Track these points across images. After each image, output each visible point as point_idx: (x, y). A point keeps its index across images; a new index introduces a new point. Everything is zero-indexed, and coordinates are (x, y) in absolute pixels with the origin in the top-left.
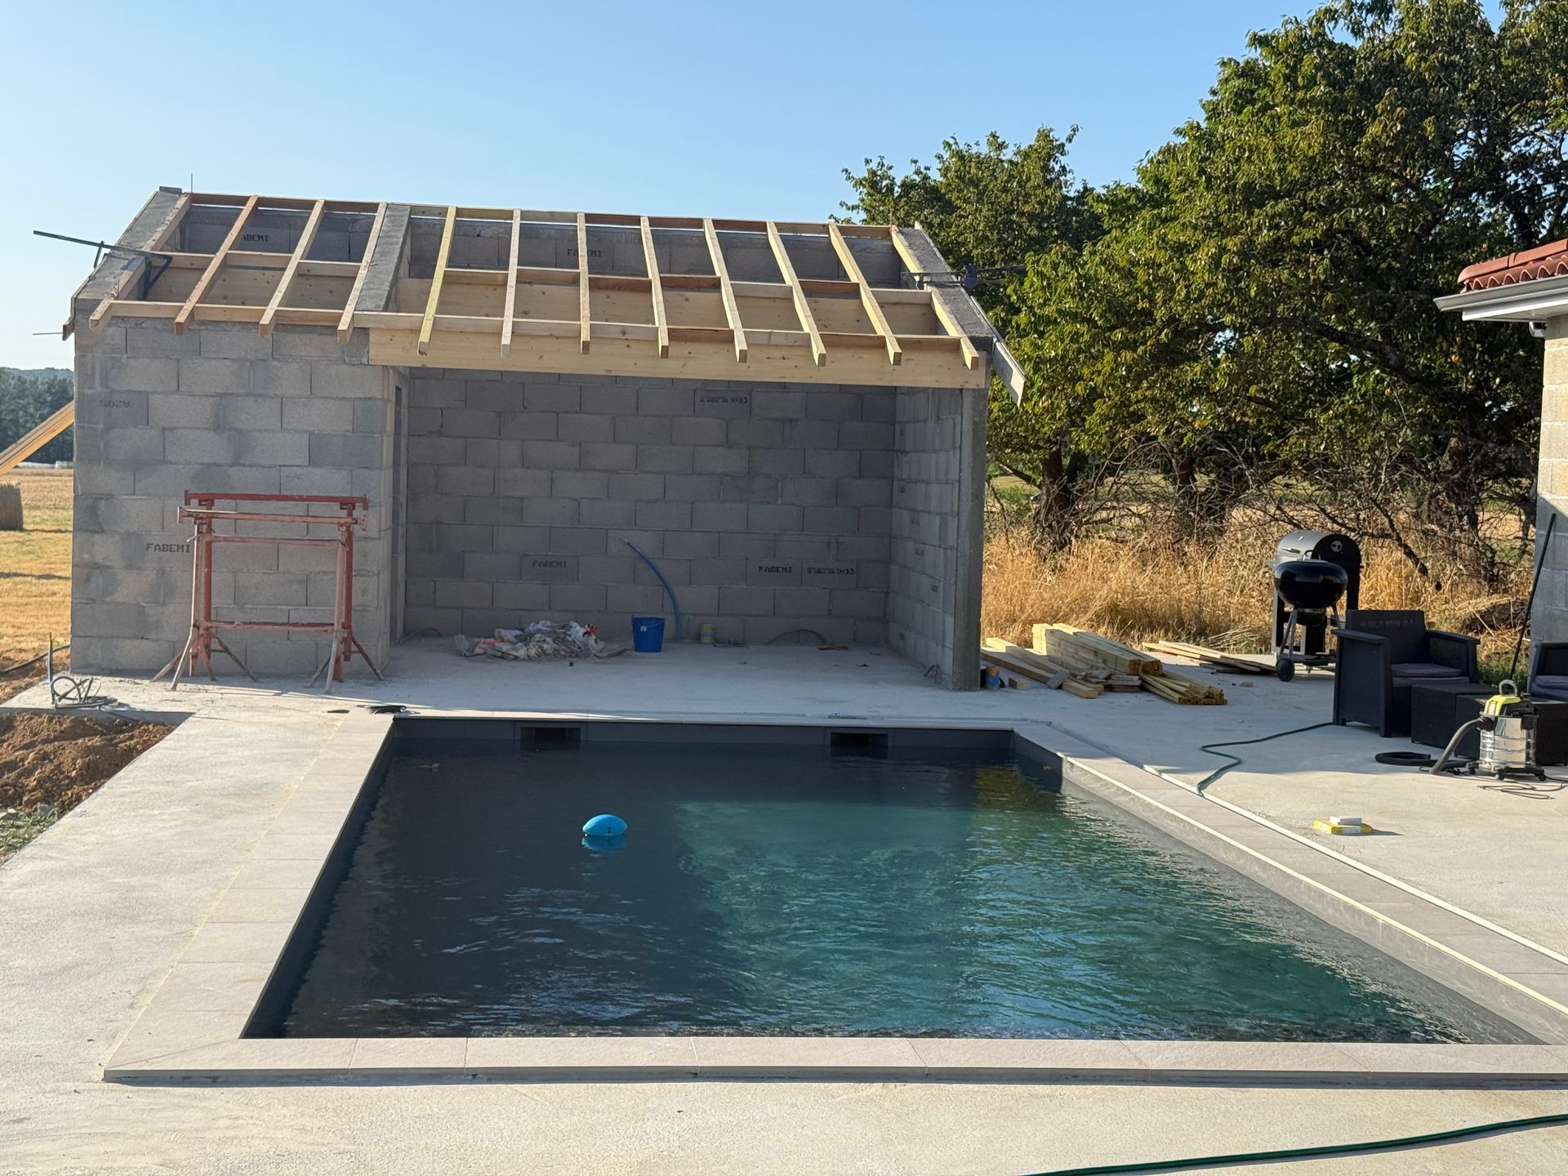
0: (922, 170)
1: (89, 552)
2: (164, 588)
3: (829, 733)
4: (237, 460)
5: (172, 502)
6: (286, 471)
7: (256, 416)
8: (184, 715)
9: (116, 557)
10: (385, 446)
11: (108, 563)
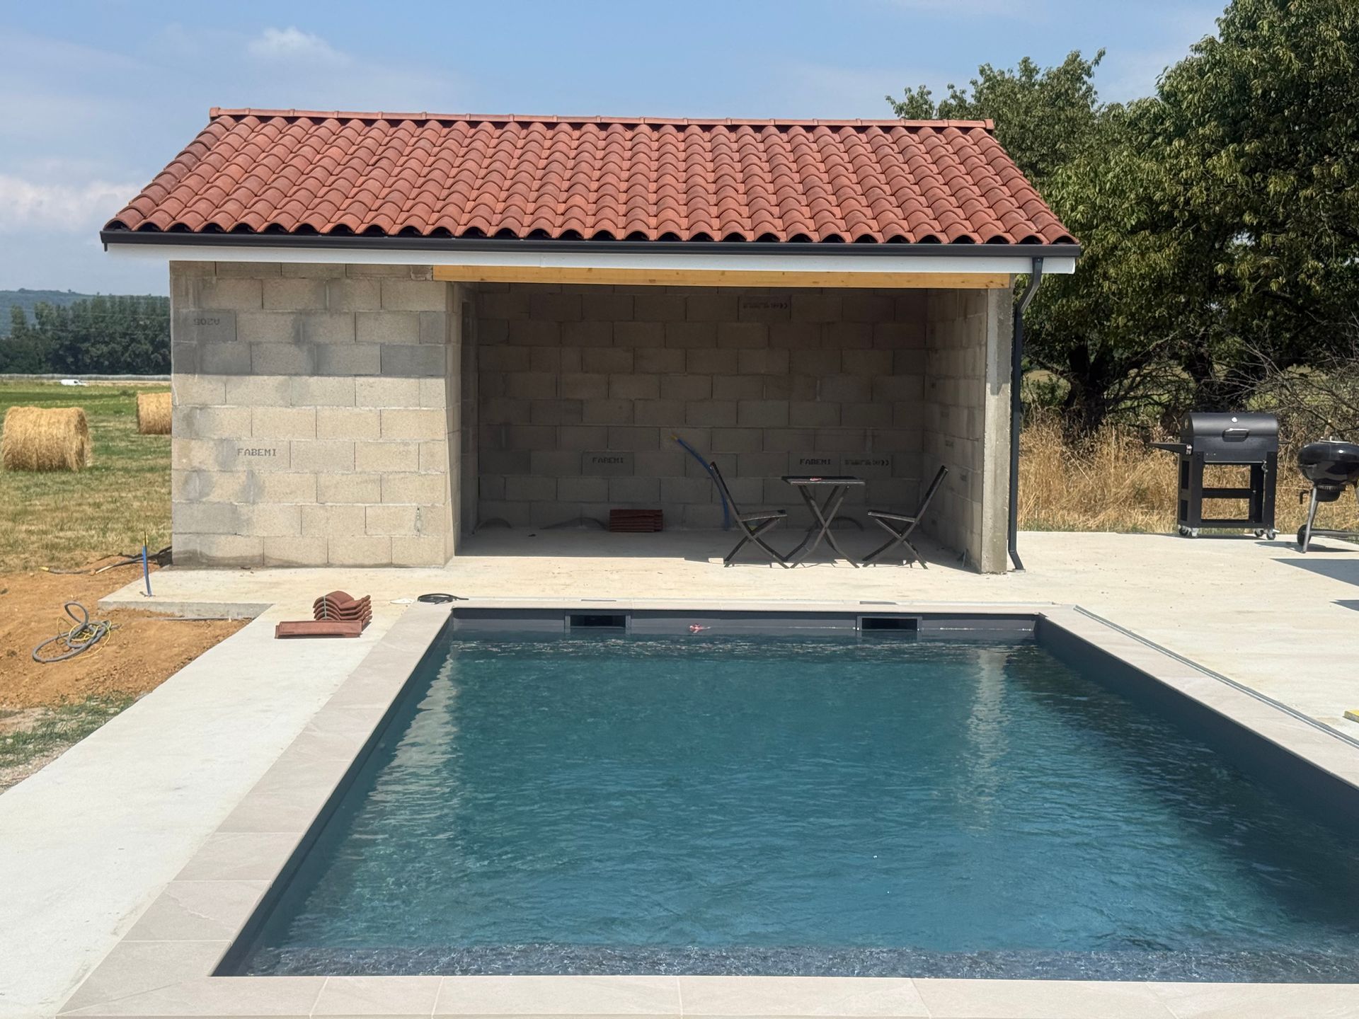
0: (958, 94)
1: (187, 456)
2: (253, 490)
3: (860, 619)
4: (317, 371)
5: (259, 411)
6: (360, 380)
7: (332, 330)
8: (264, 607)
9: (211, 462)
10: (449, 355)
11: (204, 467)
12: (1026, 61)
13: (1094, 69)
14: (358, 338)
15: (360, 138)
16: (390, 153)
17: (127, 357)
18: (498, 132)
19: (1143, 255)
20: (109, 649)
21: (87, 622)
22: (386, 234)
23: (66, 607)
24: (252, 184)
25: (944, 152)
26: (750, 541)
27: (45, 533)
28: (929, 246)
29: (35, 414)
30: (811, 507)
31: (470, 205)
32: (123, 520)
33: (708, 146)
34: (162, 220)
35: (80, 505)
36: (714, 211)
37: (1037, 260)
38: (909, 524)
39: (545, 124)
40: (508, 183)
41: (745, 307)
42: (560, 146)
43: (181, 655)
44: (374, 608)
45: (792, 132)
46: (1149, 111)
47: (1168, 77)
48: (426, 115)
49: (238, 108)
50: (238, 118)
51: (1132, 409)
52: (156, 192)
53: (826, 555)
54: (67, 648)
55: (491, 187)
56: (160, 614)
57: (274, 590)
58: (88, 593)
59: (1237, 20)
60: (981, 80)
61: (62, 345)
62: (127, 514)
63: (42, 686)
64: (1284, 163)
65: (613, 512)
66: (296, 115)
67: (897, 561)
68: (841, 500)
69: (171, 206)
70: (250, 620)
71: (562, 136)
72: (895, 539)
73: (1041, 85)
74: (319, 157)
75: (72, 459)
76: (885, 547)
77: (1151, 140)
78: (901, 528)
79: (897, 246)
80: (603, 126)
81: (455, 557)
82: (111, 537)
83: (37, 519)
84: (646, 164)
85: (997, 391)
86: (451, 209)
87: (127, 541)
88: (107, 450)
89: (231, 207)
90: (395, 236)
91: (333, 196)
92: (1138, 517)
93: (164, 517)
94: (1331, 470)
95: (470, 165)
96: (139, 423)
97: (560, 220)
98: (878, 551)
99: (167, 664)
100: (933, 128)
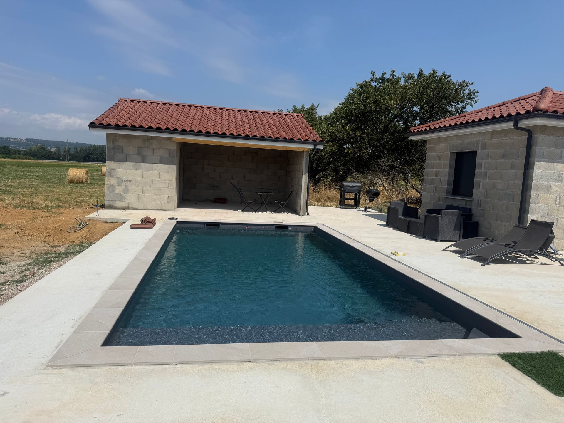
1: (109, 181)
2: (126, 190)
3: (275, 226)
4: (143, 162)
5: (128, 171)
6: (154, 165)
7: (147, 152)
8: (128, 220)
9: (116, 183)
10: (177, 160)
11: (114, 184)
12: (303, 105)
13: (317, 108)
14: (154, 154)
15: (156, 107)
16: (163, 111)
17: (100, 159)
18: (190, 108)
19: (330, 147)
20: (87, 230)
21: (81, 222)
22: (162, 129)
23: (76, 219)
24: (128, 115)
25: (293, 120)
26: (248, 207)
27: (76, 198)
28: (292, 141)
29: (76, 170)
30: (262, 199)
31: (183, 124)
32: (95, 196)
33: (240, 115)
34: (105, 123)
35: (85, 192)
36: (242, 129)
37: (315, 145)
38: (285, 204)
39: (201, 107)
40: (192, 120)
41: (247, 153)
42: (205, 112)
43: (105, 232)
44: (156, 221)
45: (259, 113)
46: (331, 117)
47: (335, 110)
48: (172, 103)
49: (126, 98)
50: (125, 101)
51: (323, 180)
52: (104, 116)
53: (265, 210)
54: (76, 229)
55: (188, 120)
56: (101, 221)
57: (130, 215)
58: (83, 215)
59: (349, 98)
60: (293, 109)
61: (86, 155)
62: (96, 194)
63: (69, 239)
64: (359, 129)
65: (215, 198)
66: (140, 100)
67: (281, 212)
68: (269, 198)
69: (107, 119)
70: (124, 223)
71: (205, 110)
72: (281, 207)
73: (306, 110)
74: (145, 110)
75: (84, 181)
76: (278, 209)
77: (331, 123)
78: (282, 205)
79: (284, 140)
80: (215, 109)
81: (177, 208)
82: (92, 200)
83: (74, 195)
84: (225, 117)
85: (305, 174)
86: (178, 124)
87: (96, 201)
88: (94, 179)
89: (122, 120)
90: (164, 130)
91: (148, 119)
92: (328, 203)
93: (104, 196)
94: (372, 195)
95: (183, 115)
96: (102, 173)
97: (205, 129)
98: (277, 210)
99: (102, 234)
100: (290, 115)
